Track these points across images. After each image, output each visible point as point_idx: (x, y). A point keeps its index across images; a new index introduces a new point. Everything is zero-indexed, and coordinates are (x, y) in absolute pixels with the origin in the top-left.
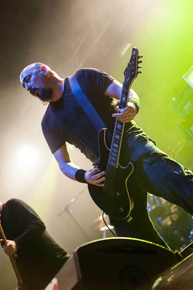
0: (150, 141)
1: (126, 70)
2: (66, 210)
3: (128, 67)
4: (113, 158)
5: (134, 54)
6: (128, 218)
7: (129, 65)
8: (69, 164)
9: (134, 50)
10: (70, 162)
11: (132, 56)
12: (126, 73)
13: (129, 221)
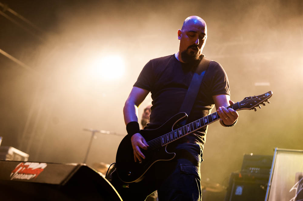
0: (201, 157)
1: (249, 98)
2: (94, 133)
3: (252, 97)
4: (168, 137)
5: (267, 95)
6: (126, 184)
7: (254, 97)
8: (136, 106)
9: (270, 92)
10: (138, 106)
11: (264, 95)
12: (247, 99)
13: (124, 187)
